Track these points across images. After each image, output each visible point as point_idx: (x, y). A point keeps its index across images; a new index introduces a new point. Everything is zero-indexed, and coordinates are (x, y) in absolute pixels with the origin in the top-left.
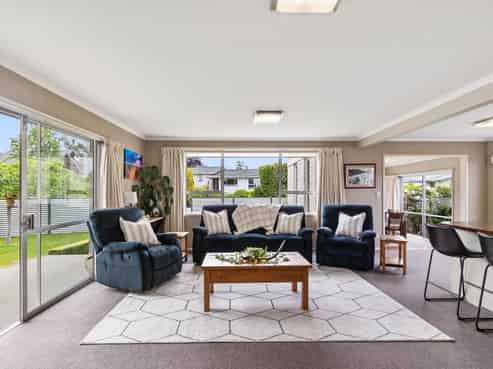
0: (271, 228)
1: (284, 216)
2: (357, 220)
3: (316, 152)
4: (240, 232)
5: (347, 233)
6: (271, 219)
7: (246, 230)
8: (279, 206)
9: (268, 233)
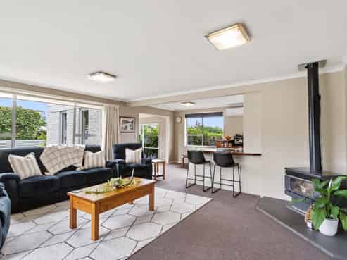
0: (81, 164)
1: (90, 154)
2: (139, 152)
3: (103, 106)
4: (51, 172)
5: (134, 161)
6: (78, 157)
7: (57, 169)
8: (84, 146)
9: (78, 169)
